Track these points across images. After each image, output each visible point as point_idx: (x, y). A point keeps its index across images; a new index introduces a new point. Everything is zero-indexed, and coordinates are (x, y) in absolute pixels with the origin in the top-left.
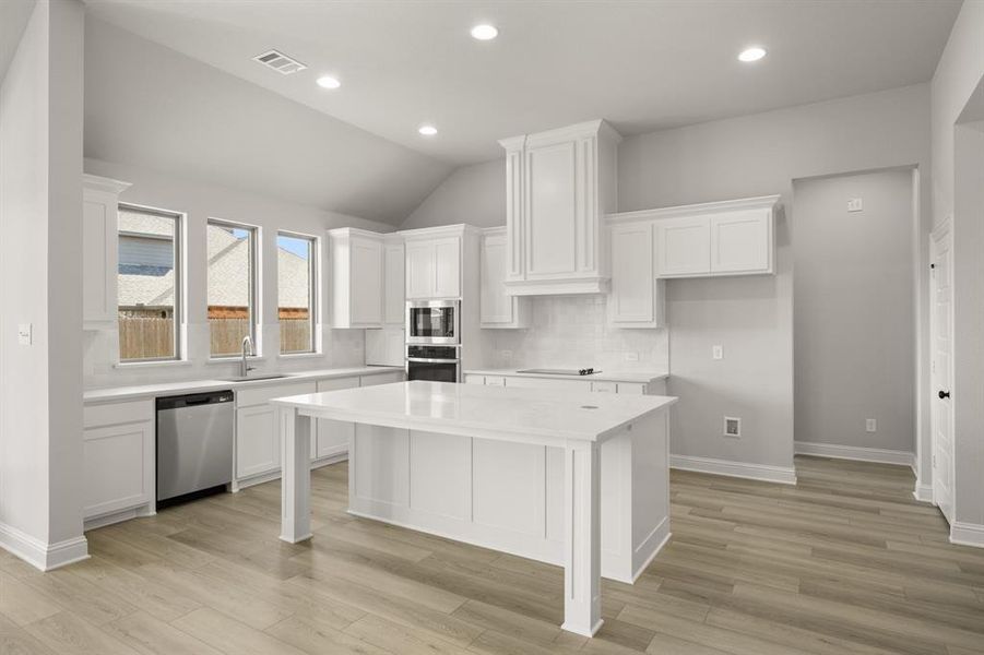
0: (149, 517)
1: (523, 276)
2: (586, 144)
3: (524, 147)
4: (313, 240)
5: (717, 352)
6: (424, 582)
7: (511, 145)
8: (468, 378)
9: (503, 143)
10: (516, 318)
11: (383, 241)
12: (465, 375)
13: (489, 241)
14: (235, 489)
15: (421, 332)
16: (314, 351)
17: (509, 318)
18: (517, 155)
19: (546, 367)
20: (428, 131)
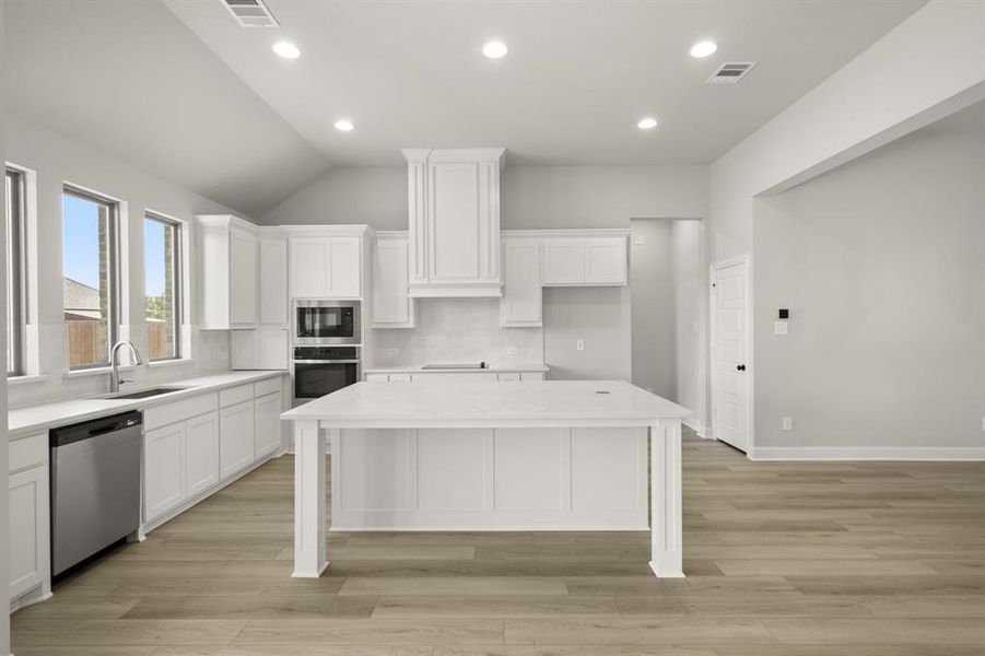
0: (43, 602)
1: (426, 280)
2: (489, 167)
3: (427, 159)
4: (176, 225)
5: (580, 345)
6: (506, 575)
7: (413, 156)
8: (369, 377)
9: (407, 153)
10: (412, 318)
11: (256, 234)
12: (366, 374)
13: (381, 243)
14: (142, 538)
15: (317, 333)
16: (178, 357)
17: (406, 319)
18: (420, 165)
19: (434, 363)
20: (344, 126)
